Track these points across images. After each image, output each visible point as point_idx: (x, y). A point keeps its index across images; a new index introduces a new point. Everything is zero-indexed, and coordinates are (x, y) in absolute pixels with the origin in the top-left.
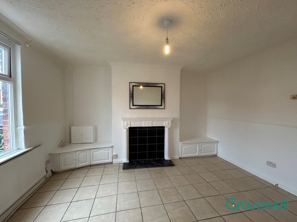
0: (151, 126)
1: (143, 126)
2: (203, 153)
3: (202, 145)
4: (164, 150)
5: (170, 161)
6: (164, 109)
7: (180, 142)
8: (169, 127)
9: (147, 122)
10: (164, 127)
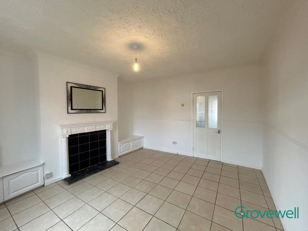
0: (95, 131)
1: (86, 132)
2: (135, 147)
3: (134, 142)
4: (106, 152)
5: (113, 160)
6: (105, 112)
7: (119, 142)
8: (111, 130)
9: (90, 127)
10: (105, 131)
